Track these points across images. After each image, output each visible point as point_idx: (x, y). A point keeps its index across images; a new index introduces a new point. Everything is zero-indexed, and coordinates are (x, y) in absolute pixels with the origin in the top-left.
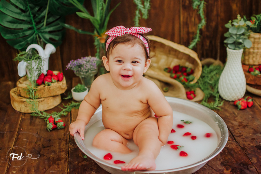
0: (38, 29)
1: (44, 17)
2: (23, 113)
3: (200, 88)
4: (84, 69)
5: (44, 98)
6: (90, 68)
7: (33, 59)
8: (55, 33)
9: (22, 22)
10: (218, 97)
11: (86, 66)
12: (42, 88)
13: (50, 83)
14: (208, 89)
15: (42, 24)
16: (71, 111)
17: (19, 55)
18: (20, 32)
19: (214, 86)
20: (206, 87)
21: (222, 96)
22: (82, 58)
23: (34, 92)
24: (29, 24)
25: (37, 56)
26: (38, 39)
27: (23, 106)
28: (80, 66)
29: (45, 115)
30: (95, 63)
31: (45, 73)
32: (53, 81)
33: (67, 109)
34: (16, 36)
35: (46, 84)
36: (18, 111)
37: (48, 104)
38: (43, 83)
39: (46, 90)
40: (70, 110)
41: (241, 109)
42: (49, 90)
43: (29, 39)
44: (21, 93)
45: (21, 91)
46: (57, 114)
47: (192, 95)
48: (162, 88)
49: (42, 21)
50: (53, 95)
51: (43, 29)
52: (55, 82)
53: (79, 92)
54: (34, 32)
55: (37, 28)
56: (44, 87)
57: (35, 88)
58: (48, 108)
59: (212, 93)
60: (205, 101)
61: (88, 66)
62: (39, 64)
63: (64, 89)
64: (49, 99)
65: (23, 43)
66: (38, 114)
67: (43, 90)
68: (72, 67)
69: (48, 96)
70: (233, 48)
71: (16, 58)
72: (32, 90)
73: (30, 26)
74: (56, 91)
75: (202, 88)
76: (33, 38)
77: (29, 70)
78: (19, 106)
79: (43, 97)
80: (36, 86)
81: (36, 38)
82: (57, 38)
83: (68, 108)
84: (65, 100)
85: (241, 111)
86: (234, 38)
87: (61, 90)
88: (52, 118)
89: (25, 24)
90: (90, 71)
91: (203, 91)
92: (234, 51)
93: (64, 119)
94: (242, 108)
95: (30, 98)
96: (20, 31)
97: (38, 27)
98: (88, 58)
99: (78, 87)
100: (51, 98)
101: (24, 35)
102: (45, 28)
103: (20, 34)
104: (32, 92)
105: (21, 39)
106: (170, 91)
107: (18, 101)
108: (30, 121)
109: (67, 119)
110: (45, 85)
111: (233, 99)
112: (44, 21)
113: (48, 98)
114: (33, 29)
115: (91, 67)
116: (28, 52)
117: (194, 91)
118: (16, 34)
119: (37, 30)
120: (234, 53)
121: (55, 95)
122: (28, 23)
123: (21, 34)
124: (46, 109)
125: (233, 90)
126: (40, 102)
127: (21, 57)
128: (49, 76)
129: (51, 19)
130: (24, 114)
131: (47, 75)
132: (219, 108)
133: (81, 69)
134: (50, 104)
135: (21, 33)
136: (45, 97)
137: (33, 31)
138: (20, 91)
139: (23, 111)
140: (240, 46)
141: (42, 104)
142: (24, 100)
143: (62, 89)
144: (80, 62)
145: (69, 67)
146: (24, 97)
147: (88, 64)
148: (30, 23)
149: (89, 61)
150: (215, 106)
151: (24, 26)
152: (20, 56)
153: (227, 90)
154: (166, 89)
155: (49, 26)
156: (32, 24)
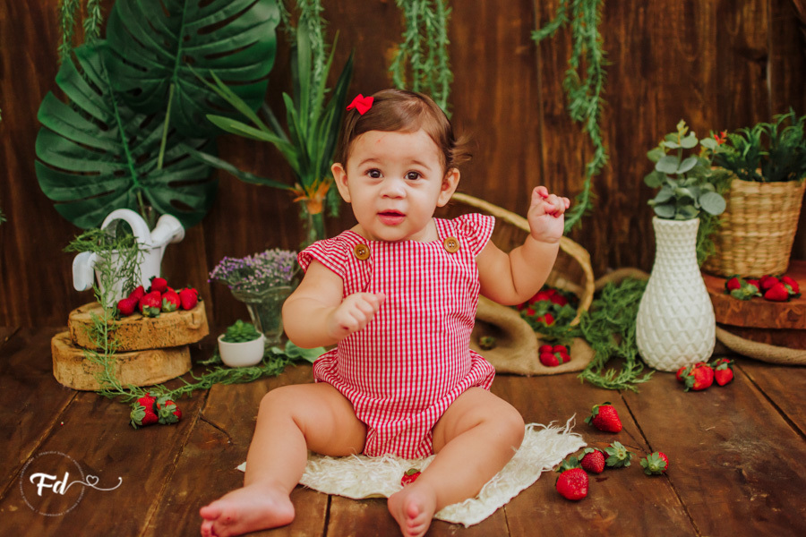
0: (143, 176)
1: (157, 143)
2: (79, 391)
3: (582, 337)
4: (255, 278)
5: (137, 351)
6: (272, 276)
7: (114, 248)
8: (187, 189)
9: (97, 154)
10: (633, 358)
11: (261, 271)
12: (134, 322)
13: (156, 311)
14: (605, 340)
15: (153, 163)
16: (209, 390)
17: (81, 237)
18: (90, 182)
19: (625, 332)
20: (599, 334)
21: (645, 355)
22: (256, 255)
23: (108, 331)
24: (117, 162)
25: (128, 236)
26: (141, 203)
27: (79, 370)
28: (246, 272)
29: (133, 393)
30: (288, 265)
31: (147, 285)
32: (167, 306)
33: (199, 385)
34: (80, 191)
35: (145, 312)
36: (67, 388)
37: (150, 368)
38: (137, 309)
39: (145, 328)
40: (207, 387)
41: (692, 390)
42: (153, 329)
43: (115, 203)
44: (78, 338)
45: (76, 332)
46: (165, 392)
47: (558, 355)
48: (476, 338)
49: (153, 154)
50: (163, 345)
51: (155, 177)
52: (172, 311)
53: (237, 341)
54: (132, 183)
55: (138, 173)
56: (140, 319)
57: (110, 322)
58: (148, 379)
59: (616, 348)
60: (594, 370)
61: (268, 272)
62: (129, 259)
63: (198, 330)
64: (151, 356)
65: (99, 212)
66: (116, 391)
67: (135, 328)
68: (222, 275)
69: (148, 346)
70: (670, 216)
71: (72, 243)
72: (104, 327)
73: (119, 167)
74: (172, 333)
75: (589, 338)
76: (127, 201)
77: (103, 273)
78: (69, 372)
79: (134, 349)
80: (116, 315)
81: (137, 200)
82: (192, 201)
83: (201, 383)
84: (202, 365)
85: (692, 394)
86: (670, 187)
87: (187, 332)
88: (150, 397)
89: (104, 161)
90: (271, 285)
91: (590, 344)
92: (672, 223)
93: (183, 405)
94: (697, 385)
95: (101, 351)
96: (93, 178)
97: (141, 170)
98: (270, 254)
99: (237, 327)
100: (159, 352)
101: (100, 191)
102: (161, 175)
103: (90, 186)
104: (101, 331)
105: (94, 202)
106: (498, 349)
107: (65, 359)
108: (91, 408)
109: (192, 405)
110: (144, 316)
111: (675, 367)
112: (157, 156)
113: (150, 353)
114: (129, 175)
115: (276, 274)
116: (104, 230)
117: (568, 347)
118: (81, 188)
119: (138, 179)
120: (672, 228)
121: (169, 345)
122: (115, 160)
123: (94, 189)
124: (142, 382)
125: (675, 339)
126: (127, 361)
127: (85, 243)
128: (155, 293)
129: (178, 151)
130: (82, 392)
131: (150, 289)
132: (631, 387)
133: (248, 279)
134: (153, 371)
135: (96, 186)
136: (142, 348)
137: (128, 181)
138: (74, 330)
139: (78, 387)
140: (689, 208)
141: (132, 368)
142: (82, 354)
143: (191, 330)
144: (248, 263)
145: (217, 274)
146: (84, 348)
147: (268, 266)
148: (120, 158)
149: (272, 261)
150: (619, 382)
151: (104, 167)
152: (82, 239)
153: (657, 340)
154: (488, 342)
155: (172, 167)
156: (126, 162)
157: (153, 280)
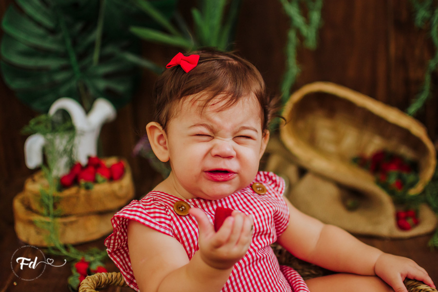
3: (429, 205)
7: (58, 131)
12: (73, 194)
25: (68, 124)
27: (32, 231)
31: (83, 161)
32: (100, 178)
35: (82, 185)
37: (87, 228)
38: (76, 182)
44: (32, 203)
48: (343, 201)
52: (104, 181)
63: (124, 197)
67: (74, 199)
75: (435, 205)
79: (74, 214)
87: (116, 200)
91: (435, 211)
100: (95, 216)
106: (360, 210)
113: (87, 217)
117: (417, 211)
131: (88, 166)
134: (89, 230)
141: (73, 230)
143: (119, 198)
154: (353, 204)
157: (89, 158)
